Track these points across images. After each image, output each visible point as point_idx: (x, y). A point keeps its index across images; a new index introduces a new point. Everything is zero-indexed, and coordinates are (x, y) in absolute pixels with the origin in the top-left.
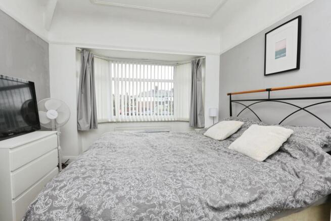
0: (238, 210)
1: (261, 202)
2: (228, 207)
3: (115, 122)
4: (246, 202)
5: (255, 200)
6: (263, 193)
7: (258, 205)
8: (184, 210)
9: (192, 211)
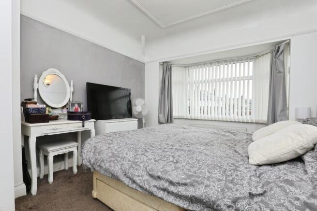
0: (166, 185)
1: (191, 189)
2: (159, 178)
3: (189, 119)
4: (174, 181)
5: (185, 184)
6: (197, 182)
7: (186, 190)
8: (132, 166)
9: (137, 170)
